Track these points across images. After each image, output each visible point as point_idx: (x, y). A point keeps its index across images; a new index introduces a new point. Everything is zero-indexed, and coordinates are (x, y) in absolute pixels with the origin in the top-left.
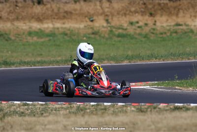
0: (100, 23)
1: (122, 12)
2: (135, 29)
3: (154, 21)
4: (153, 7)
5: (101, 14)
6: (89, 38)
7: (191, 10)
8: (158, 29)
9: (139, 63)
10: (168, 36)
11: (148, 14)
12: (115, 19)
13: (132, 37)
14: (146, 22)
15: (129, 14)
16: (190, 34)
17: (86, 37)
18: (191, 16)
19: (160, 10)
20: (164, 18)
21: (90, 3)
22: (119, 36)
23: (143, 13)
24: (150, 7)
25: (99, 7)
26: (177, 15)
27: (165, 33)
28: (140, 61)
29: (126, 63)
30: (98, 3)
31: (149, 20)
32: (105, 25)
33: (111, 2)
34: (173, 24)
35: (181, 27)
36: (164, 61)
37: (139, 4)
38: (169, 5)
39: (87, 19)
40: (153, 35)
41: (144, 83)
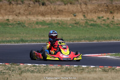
0: (80, 17)
1: (94, 11)
2: (101, 22)
3: (113, 16)
4: (113, 8)
5: (81, 12)
6: (73, 26)
8: (115, 21)
9: (104, 42)
11: (109, 12)
12: (89, 15)
13: (99, 26)
14: (108, 17)
15: (97, 12)
17: (71, 26)
19: (117, 10)
20: (119, 15)
21: (74, 5)
22: (91, 25)
23: (106, 12)
24: (111, 8)
25: (79, 8)
28: (104, 40)
29: (95, 42)
30: (79, 5)
31: (110, 16)
32: (83, 18)
33: (87, 5)
36: (119, 40)
37: (104, 6)
39: (72, 15)
40: (111, 25)
41: (106, 54)
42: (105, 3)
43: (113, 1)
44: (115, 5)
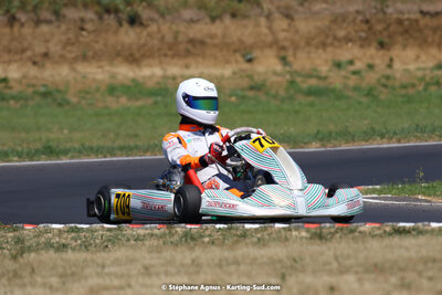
0: (267, 65)
1: (317, 40)
2: (346, 78)
3: (387, 58)
4: (386, 29)
5: (270, 46)
6: (244, 97)
8: (398, 76)
9: (345, 147)
10: (419, 92)
11: (375, 44)
12: (301, 55)
13: (338, 95)
14: (370, 62)
15: (332, 45)
17: (237, 96)
19: (402, 34)
20: (411, 53)
21: (245, 22)
22: (310, 92)
23: (364, 43)
24: (379, 27)
25: (265, 30)
27: (413, 86)
28: (348, 142)
29: (314, 147)
30: (263, 21)
31: (379, 58)
32: (279, 68)
33: (292, 19)
34: (431, 64)
36: (399, 141)
37: (354, 21)
38: (422, 23)
39: (238, 56)
40: (383, 90)
42: (358, 12)
43: (388, 3)
44: (395, 16)
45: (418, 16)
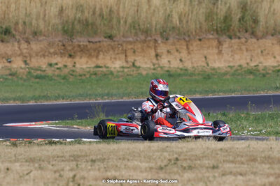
0: (18, 64)
1: (41, 54)
2: (54, 71)
3: (73, 62)
4: (73, 49)
5: (19, 55)
6: (6, 79)
7: (111, 52)
8: (78, 70)
9: (46, 103)
10: (87, 78)
11: (67, 55)
12: (33, 60)
13: (51, 79)
14: (65, 64)
15: (48, 56)
16: (110, 76)
17: (3, 78)
18: (111, 58)
19: (80, 52)
20: (84, 60)
21: (8, 44)
22: (37, 77)
23: (62, 55)
24: (69, 48)
25: (17, 49)
26: (97, 57)
27: (85, 75)
28: (47, 101)
29: (32, 103)
30: (16, 44)
31: (69, 62)
32: (23, 66)
33: (29, 43)
34: (93, 65)
35: (101, 69)
36: (71, 101)
37: (58, 45)
38: (89, 47)
39: (4, 60)
40: (71, 77)
41: (44, 122)
42: (60, 41)
43: (74, 37)
44: (77, 43)
45: (87, 43)
